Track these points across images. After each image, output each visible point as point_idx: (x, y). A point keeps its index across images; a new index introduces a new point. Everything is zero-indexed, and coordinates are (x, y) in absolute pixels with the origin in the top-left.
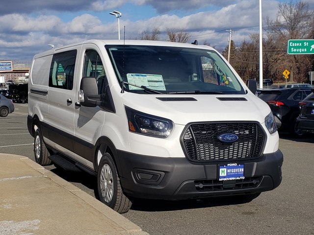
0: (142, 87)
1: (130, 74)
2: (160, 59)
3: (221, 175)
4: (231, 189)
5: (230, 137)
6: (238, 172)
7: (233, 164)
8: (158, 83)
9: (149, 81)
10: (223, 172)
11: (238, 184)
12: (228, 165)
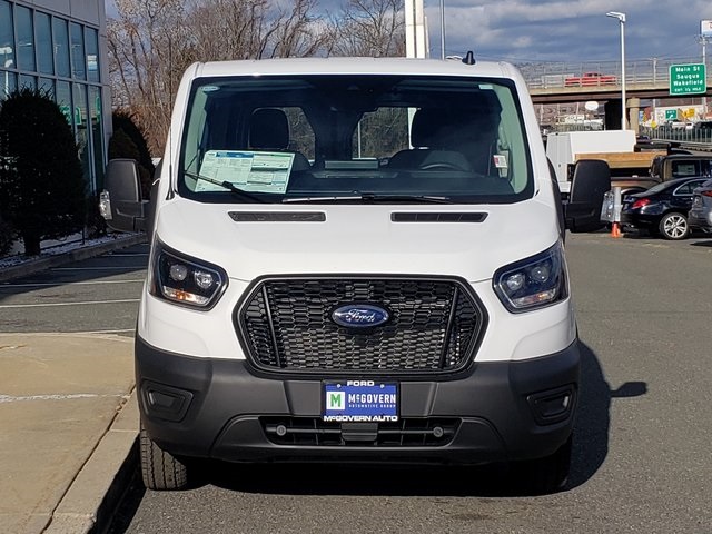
0: (226, 184)
1: (215, 152)
2: (333, 109)
3: (329, 407)
4: (369, 444)
5: (361, 314)
6: (379, 404)
7: (363, 383)
8: (276, 174)
9: (253, 170)
10: (336, 401)
11: (385, 433)
12: (349, 383)
